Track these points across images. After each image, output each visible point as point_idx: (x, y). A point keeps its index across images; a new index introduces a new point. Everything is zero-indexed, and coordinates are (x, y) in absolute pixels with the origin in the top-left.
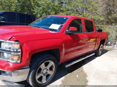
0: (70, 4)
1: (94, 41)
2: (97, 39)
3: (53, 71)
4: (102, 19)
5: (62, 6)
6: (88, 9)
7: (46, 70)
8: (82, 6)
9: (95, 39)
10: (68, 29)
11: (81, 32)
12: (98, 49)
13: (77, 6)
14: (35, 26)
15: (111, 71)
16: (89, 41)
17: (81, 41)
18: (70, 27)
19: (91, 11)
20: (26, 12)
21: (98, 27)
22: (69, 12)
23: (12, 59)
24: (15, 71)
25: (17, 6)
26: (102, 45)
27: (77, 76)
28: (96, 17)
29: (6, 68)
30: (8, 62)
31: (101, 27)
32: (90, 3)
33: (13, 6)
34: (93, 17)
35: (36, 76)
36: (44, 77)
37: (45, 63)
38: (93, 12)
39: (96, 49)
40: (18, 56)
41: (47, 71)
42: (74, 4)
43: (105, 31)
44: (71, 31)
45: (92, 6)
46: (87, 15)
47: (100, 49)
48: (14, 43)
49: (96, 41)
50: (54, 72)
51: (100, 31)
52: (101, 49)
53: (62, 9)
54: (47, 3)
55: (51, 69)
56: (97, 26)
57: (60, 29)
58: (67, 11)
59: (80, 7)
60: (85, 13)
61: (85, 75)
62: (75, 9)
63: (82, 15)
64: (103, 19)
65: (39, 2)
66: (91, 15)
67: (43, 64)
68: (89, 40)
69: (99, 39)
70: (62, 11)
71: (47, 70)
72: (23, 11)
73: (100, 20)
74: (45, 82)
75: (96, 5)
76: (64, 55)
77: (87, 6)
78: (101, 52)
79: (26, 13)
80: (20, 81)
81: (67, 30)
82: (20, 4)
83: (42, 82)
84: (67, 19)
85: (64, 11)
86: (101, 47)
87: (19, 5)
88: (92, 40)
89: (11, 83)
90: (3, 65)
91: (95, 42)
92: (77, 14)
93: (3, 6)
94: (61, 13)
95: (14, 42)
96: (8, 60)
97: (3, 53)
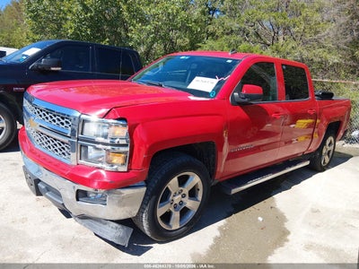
0: (238, 15)
1: (309, 126)
2: (318, 121)
3: (197, 200)
4: (334, 59)
5: (211, 19)
6: (293, 30)
7: (180, 196)
8: (273, 21)
9: (310, 121)
10: (240, 90)
11: (274, 99)
12: (320, 149)
13: (259, 21)
14: (149, 81)
15: (354, 211)
16: (292, 126)
17: (268, 127)
18: (245, 86)
19: (299, 35)
20: (107, 40)
21: (322, 84)
22: (233, 39)
23: (110, 163)
24: (114, 191)
25: (81, 21)
26: (331, 139)
27: (260, 219)
28: (317, 54)
29: (96, 184)
30: (99, 168)
31: (332, 83)
32: (297, 10)
33: (69, 22)
34: (306, 54)
35: (158, 210)
36: (176, 215)
37: (178, 178)
38: (308, 37)
39: (313, 147)
40: (123, 155)
41: (183, 199)
42: (250, 13)
43: (341, 97)
44: (246, 96)
45: (305, 19)
46: (290, 47)
47: (324, 151)
48: (117, 125)
49: (313, 126)
50: (199, 203)
51: (327, 96)
52: (329, 148)
53: (211, 28)
54: (170, 11)
55: (193, 194)
56: (320, 81)
57: (216, 89)
58: (227, 34)
59: (267, 24)
60: (281, 41)
61: (281, 218)
62: (251, 30)
63: (274, 47)
64: (336, 61)
65: (146, 10)
66: (300, 48)
67: (175, 179)
68: (294, 122)
69: (322, 122)
70: (213, 35)
71: (184, 196)
72: (97, 37)
73: (327, 61)
74: (178, 227)
75: (317, 17)
76: (227, 159)
77: (289, 20)
78: (327, 159)
79: (106, 42)
80: (123, 218)
81: (236, 94)
82: (89, 15)
83: (171, 227)
84: (235, 62)
85: (217, 36)
86: (328, 142)
87: (85, 19)
88: (302, 123)
89: (101, 222)
90: (87, 176)
91: (312, 129)
92: (258, 46)
93: (40, 23)
94: (210, 42)
95: (116, 121)
96: (100, 165)
97: (86, 147)
